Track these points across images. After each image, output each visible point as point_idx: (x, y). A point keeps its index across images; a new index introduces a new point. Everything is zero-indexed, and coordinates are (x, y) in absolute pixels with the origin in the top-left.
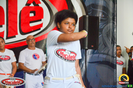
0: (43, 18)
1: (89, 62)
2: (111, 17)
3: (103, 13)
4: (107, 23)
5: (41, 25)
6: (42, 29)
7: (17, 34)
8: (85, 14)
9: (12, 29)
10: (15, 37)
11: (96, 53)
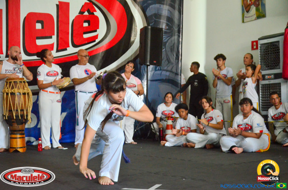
0: (98, 28)
1: (151, 81)
2: (176, 29)
3: (167, 25)
4: (171, 36)
5: (96, 37)
6: (97, 41)
7: (69, 46)
8: (146, 25)
9: (64, 41)
10: (66, 50)
11: (158, 70)
